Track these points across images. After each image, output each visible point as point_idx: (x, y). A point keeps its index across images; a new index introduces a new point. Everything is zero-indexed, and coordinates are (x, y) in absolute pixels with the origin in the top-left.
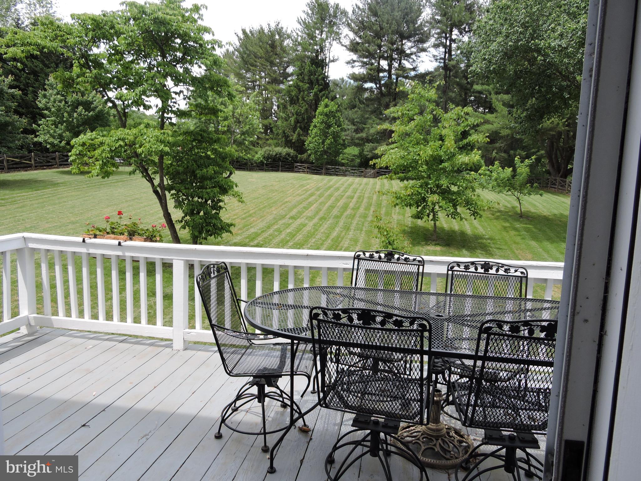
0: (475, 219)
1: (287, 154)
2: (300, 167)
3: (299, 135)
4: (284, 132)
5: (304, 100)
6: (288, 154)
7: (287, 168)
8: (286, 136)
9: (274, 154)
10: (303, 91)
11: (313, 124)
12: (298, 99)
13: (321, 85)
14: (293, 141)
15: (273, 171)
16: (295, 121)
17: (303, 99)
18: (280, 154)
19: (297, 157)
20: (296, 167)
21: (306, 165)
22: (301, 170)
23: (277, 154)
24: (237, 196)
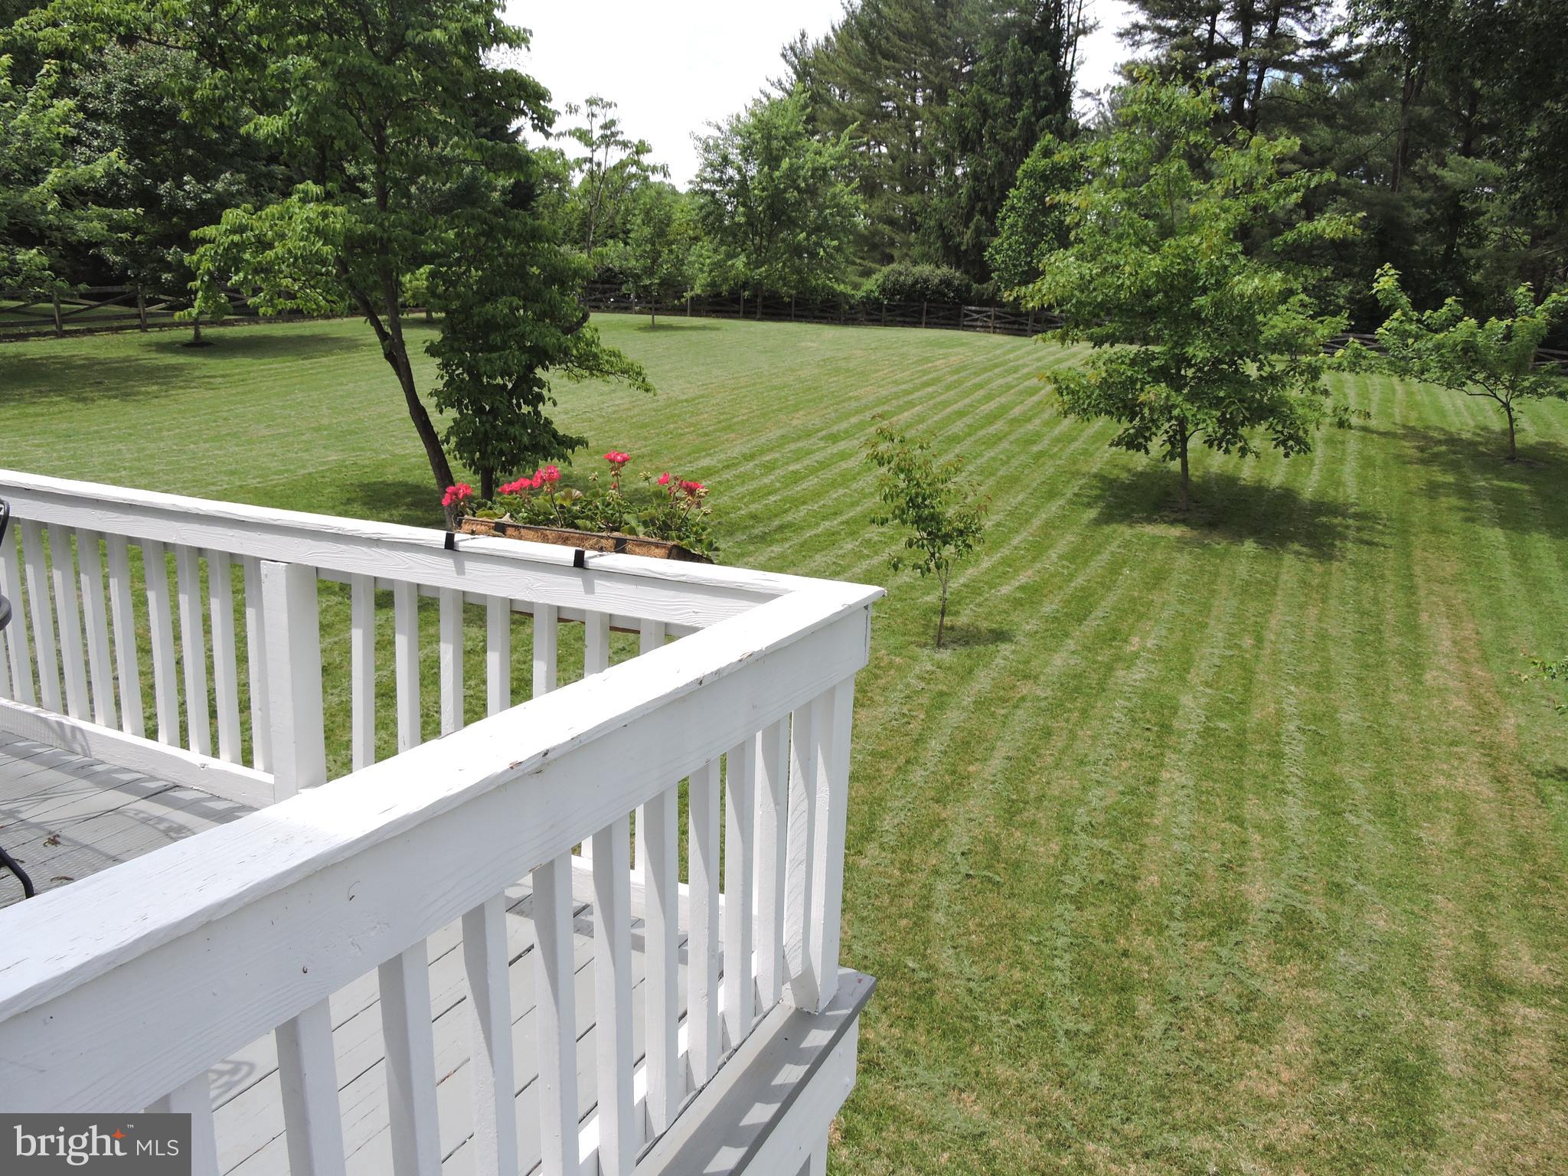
0: (1287, 455)
1: (941, 282)
2: (976, 316)
3: (978, 232)
4: (941, 226)
5: (996, 141)
6: (947, 282)
7: (944, 318)
8: (946, 237)
9: (910, 280)
10: (995, 117)
11: (1008, 202)
12: (981, 137)
13: (1045, 98)
14: (963, 248)
15: (904, 324)
16: (970, 197)
17: (992, 136)
18: (926, 281)
19: (968, 288)
20: (966, 315)
21: (992, 311)
22: (979, 323)
23: (916, 282)
24: (634, 374)
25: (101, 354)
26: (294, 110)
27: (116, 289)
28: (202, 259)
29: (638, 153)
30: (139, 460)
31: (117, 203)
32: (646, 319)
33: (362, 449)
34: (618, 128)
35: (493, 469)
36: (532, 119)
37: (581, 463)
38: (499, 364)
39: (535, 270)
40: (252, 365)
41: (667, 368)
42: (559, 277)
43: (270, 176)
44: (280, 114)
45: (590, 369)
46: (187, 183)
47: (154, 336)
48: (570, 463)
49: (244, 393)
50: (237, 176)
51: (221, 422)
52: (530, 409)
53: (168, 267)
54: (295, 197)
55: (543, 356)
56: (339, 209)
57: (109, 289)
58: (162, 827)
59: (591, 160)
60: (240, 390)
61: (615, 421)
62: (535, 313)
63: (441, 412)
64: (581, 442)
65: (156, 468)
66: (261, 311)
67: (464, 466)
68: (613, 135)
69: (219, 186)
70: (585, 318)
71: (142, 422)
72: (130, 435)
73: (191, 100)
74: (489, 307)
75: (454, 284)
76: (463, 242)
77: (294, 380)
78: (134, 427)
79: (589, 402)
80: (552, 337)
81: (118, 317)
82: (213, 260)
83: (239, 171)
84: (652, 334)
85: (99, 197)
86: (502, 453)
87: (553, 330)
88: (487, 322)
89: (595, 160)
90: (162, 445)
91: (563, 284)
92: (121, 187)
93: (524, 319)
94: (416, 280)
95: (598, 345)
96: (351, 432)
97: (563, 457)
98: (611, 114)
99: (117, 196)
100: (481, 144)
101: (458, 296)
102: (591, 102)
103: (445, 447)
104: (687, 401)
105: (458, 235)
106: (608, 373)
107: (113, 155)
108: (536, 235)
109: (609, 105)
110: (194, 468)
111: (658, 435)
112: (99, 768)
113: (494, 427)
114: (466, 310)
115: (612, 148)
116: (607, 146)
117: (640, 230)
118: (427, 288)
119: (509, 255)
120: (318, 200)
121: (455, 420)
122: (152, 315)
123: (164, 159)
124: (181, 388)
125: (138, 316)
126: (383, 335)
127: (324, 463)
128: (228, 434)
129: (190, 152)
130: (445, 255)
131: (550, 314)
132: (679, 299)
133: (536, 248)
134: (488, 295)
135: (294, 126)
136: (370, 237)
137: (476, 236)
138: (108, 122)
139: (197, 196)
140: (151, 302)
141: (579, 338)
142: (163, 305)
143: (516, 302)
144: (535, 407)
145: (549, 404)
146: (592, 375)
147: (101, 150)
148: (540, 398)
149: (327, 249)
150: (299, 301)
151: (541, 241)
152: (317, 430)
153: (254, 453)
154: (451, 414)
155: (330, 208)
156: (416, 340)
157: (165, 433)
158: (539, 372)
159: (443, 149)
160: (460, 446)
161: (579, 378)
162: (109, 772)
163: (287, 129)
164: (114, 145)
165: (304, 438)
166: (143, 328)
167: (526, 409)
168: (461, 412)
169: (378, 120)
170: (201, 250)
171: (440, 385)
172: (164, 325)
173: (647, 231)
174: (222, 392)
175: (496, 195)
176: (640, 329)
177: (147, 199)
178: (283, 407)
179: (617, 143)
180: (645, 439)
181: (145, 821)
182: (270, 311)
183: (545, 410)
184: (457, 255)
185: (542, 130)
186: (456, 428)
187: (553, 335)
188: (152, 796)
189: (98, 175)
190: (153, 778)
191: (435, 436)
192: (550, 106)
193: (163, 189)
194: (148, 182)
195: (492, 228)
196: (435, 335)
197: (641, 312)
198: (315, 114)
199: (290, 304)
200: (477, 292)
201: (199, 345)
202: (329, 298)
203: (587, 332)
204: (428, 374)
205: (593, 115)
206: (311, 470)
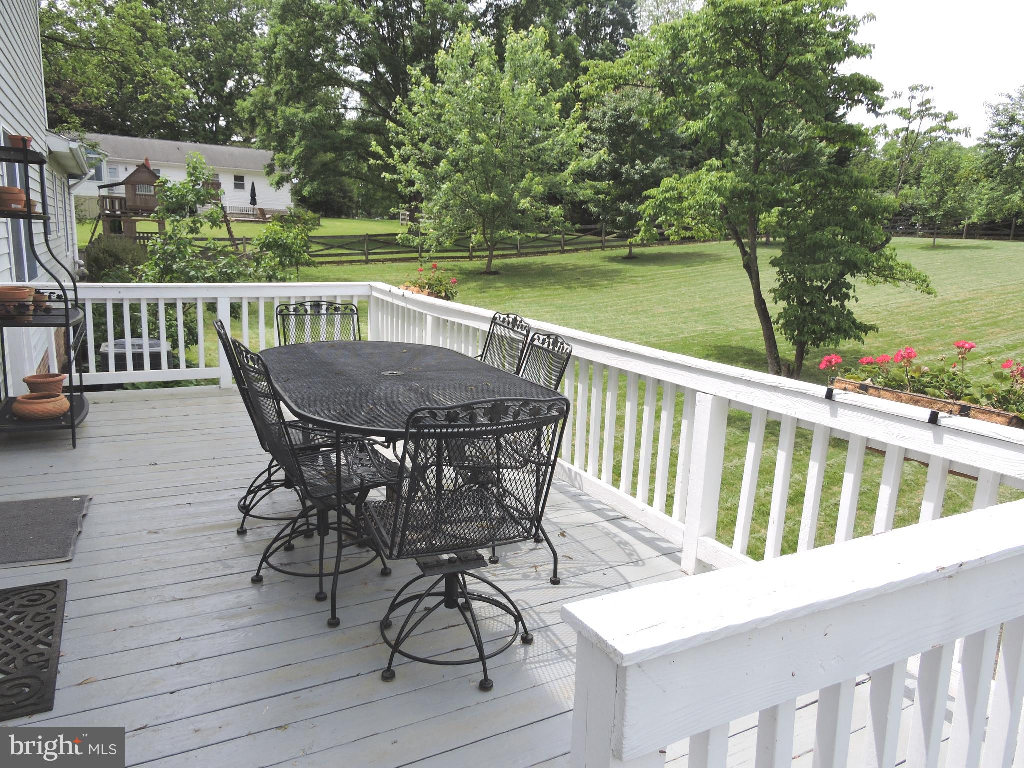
24: (922, 282)
25: (581, 263)
26: (710, 116)
27: (593, 227)
28: (647, 209)
29: (946, 121)
30: (594, 323)
31: (601, 179)
32: (930, 241)
33: (718, 324)
34: (932, 105)
35: (806, 343)
36: (868, 105)
37: (870, 344)
38: (821, 272)
39: (854, 208)
40: (658, 271)
41: (944, 277)
42: (871, 212)
43: (683, 157)
44: (702, 119)
45: (886, 277)
46: (637, 165)
47: (609, 253)
48: (863, 343)
49: (652, 287)
50: (665, 159)
51: (639, 304)
52: (838, 303)
53: (620, 213)
54: (704, 169)
55: (853, 268)
56: (730, 175)
57: (589, 227)
58: (617, 540)
59: (907, 129)
60: (651, 285)
61: (897, 314)
62: (850, 238)
63: (776, 303)
64: (873, 328)
65: (603, 328)
66: (671, 238)
67: (787, 339)
68: (927, 110)
69: (654, 166)
70: (888, 240)
71: (598, 302)
72: (592, 309)
73: (652, 117)
74: (818, 234)
75: (795, 219)
76: (805, 192)
77: (682, 280)
78: (594, 304)
79: (878, 300)
80: (861, 254)
81: (591, 242)
82: (653, 208)
83: (666, 156)
84: (932, 252)
85: (592, 176)
86: (814, 332)
87: (863, 249)
88: (815, 244)
89: (911, 129)
90: (607, 315)
91: (874, 218)
92: (603, 170)
93: (842, 243)
94: (770, 217)
95: (895, 260)
96: (713, 313)
97: (859, 338)
98: (927, 95)
99: (601, 175)
100: (827, 125)
101: (797, 226)
102: (913, 89)
103: (775, 327)
104: (958, 302)
105: (802, 187)
106: (899, 280)
107: (602, 152)
108: (859, 184)
109: (928, 89)
110: (622, 330)
111: (932, 326)
112: (584, 498)
113: (811, 315)
114: (802, 236)
115: (926, 119)
116: (922, 118)
117: (930, 176)
118: (777, 222)
119: (838, 199)
120: (718, 169)
121: (785, 309)
122: (608, 241)
123: (627, 152)
124: (619, 283)
125: (602, 242)
126: (744, 253)
127: (695, 332)
128: (642, 311)
129: (641, 147)
130: (792, 200)
131: (863, 239)
132: (957, 226)
133: (856, 193)
134: (818, 225)
135: (710, 126)
136: (746, 191)
137: (815, 187)
138: (601, 134)
139: (642, 172)
140: (608, 234)
141: (881, 255)
142: (615, 235)
143: (839, 230)
144: (843, 302)
145: (853, 301)
146: (886, 281)
147: (596, 150)
148: (847, 296)
149: (721, 199)
150: (694, 232)
151: (861, 187)
152: (692, 311)
153: (655, 323)
154: (783, 304)
155: (725, 174)
156: (765, 255)
157: (609, 309)
158: (848, 278)
159: (792, 132)
160: (785, 326)
161: (876, 283)
162: (589, 501)
163: (705, 128)
164: (603, 146)
165: (684, 315)
166: (603, 248)
167: (835, 303)
168: (789, 304)
169: (761, 117)
170: (647, 203)
171: (777, 285)
172: (614, 247)
173: (938, 178)
174: (641, 286)
175: (824, 159)
176: (923, 248)
177: (615, 175)
178: (674, 296)
179: (932, 115)
180: (921, 328)
181: (608, 534)
182: (676, 238)
183: (849, 305)
184: (799, 200)
185: (874, 111)
186: (785, 314)
187: (862, 253)
188: (611, 520)
189: (593, 164)
190: (614, 510)
191: (769, 318)
192: (881, 95)
193: (624, 169)
194: (617, 166)
195: (827, 181)
196: (778, 253)
197: (923, 236)
198: (723, 118)
199: (688, 234)
200: (811, 224)
201: (631, 259)
202: (713, 230)
203: (887, 251)
204: (770, 278)
205: (913, 98)
206: (687, 335)
